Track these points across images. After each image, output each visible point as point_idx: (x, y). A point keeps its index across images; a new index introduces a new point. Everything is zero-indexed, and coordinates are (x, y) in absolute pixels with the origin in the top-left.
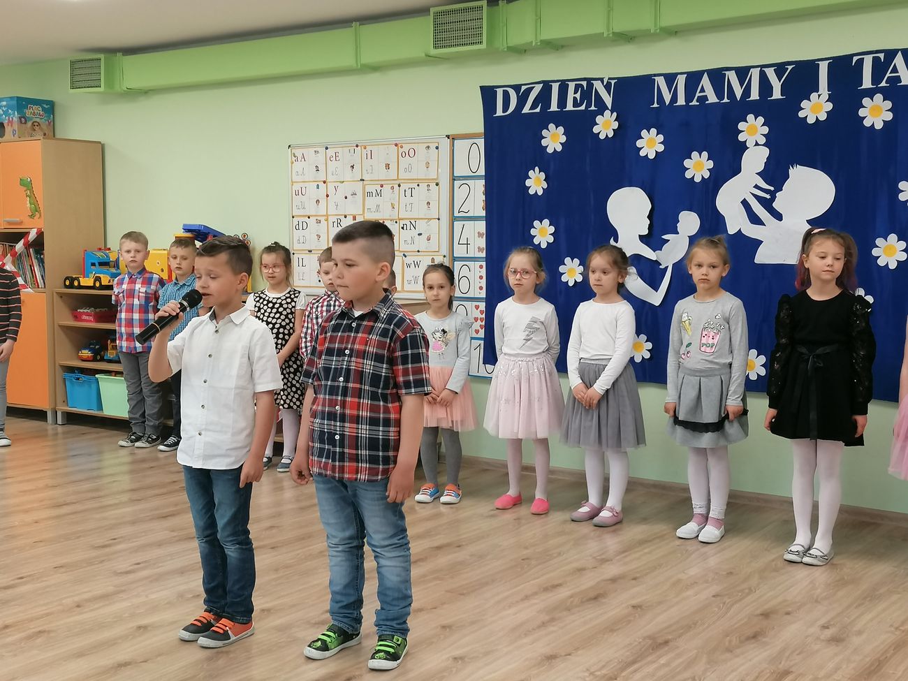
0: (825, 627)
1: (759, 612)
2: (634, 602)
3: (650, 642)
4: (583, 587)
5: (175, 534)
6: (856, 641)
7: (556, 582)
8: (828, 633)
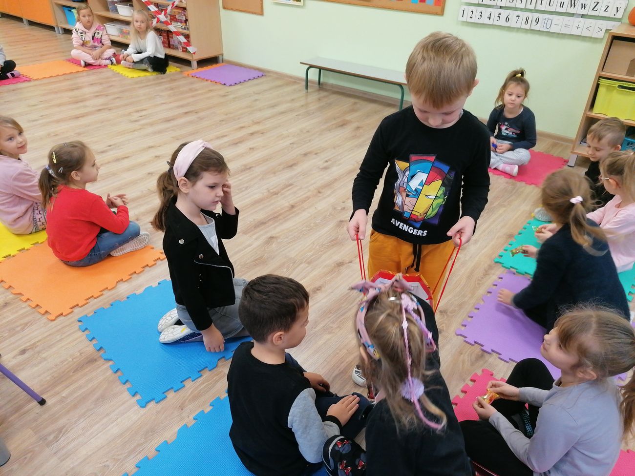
0: (327, 161)
1: (304, 153)
2: (251, 146)
3: (243, 167)
4: (235, 138)
5: (71, 100)
6: (334, 169)
7: (225, 134)
8: (326, 164)
